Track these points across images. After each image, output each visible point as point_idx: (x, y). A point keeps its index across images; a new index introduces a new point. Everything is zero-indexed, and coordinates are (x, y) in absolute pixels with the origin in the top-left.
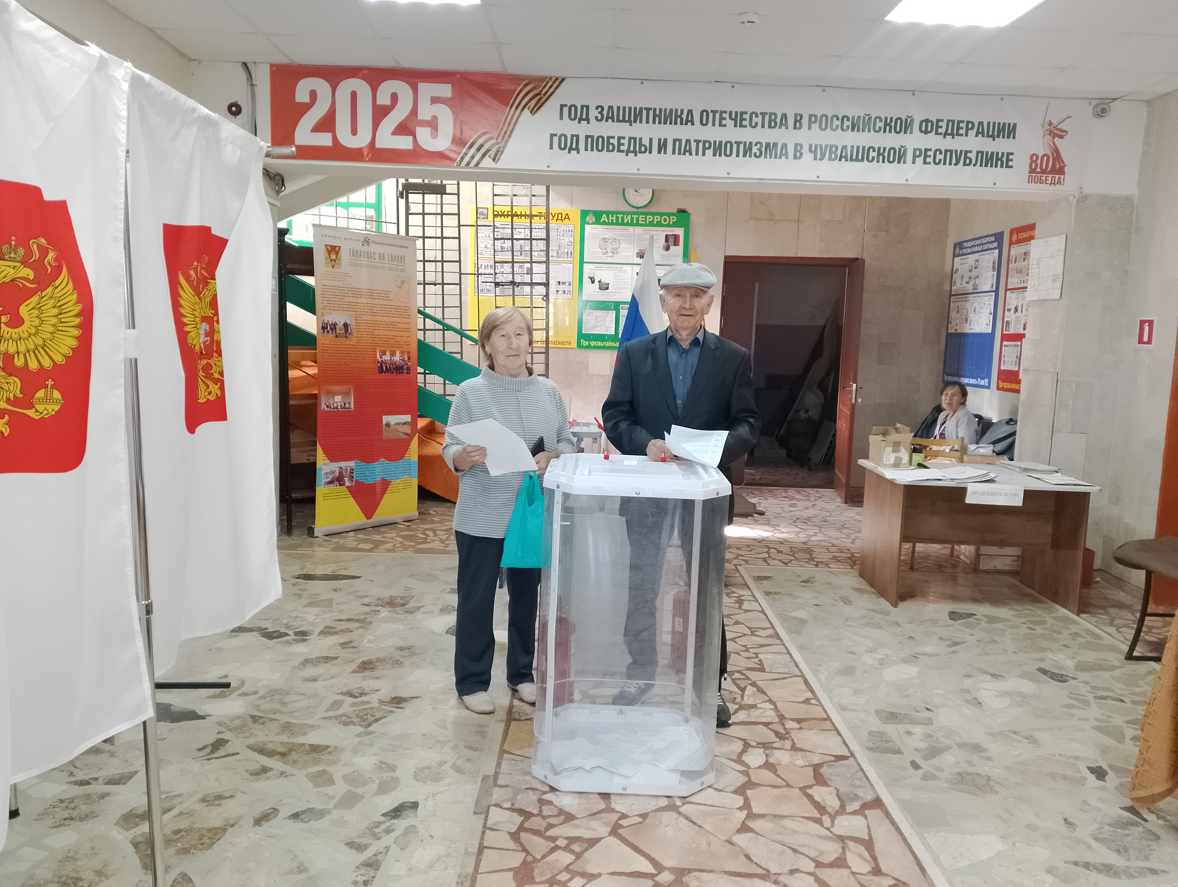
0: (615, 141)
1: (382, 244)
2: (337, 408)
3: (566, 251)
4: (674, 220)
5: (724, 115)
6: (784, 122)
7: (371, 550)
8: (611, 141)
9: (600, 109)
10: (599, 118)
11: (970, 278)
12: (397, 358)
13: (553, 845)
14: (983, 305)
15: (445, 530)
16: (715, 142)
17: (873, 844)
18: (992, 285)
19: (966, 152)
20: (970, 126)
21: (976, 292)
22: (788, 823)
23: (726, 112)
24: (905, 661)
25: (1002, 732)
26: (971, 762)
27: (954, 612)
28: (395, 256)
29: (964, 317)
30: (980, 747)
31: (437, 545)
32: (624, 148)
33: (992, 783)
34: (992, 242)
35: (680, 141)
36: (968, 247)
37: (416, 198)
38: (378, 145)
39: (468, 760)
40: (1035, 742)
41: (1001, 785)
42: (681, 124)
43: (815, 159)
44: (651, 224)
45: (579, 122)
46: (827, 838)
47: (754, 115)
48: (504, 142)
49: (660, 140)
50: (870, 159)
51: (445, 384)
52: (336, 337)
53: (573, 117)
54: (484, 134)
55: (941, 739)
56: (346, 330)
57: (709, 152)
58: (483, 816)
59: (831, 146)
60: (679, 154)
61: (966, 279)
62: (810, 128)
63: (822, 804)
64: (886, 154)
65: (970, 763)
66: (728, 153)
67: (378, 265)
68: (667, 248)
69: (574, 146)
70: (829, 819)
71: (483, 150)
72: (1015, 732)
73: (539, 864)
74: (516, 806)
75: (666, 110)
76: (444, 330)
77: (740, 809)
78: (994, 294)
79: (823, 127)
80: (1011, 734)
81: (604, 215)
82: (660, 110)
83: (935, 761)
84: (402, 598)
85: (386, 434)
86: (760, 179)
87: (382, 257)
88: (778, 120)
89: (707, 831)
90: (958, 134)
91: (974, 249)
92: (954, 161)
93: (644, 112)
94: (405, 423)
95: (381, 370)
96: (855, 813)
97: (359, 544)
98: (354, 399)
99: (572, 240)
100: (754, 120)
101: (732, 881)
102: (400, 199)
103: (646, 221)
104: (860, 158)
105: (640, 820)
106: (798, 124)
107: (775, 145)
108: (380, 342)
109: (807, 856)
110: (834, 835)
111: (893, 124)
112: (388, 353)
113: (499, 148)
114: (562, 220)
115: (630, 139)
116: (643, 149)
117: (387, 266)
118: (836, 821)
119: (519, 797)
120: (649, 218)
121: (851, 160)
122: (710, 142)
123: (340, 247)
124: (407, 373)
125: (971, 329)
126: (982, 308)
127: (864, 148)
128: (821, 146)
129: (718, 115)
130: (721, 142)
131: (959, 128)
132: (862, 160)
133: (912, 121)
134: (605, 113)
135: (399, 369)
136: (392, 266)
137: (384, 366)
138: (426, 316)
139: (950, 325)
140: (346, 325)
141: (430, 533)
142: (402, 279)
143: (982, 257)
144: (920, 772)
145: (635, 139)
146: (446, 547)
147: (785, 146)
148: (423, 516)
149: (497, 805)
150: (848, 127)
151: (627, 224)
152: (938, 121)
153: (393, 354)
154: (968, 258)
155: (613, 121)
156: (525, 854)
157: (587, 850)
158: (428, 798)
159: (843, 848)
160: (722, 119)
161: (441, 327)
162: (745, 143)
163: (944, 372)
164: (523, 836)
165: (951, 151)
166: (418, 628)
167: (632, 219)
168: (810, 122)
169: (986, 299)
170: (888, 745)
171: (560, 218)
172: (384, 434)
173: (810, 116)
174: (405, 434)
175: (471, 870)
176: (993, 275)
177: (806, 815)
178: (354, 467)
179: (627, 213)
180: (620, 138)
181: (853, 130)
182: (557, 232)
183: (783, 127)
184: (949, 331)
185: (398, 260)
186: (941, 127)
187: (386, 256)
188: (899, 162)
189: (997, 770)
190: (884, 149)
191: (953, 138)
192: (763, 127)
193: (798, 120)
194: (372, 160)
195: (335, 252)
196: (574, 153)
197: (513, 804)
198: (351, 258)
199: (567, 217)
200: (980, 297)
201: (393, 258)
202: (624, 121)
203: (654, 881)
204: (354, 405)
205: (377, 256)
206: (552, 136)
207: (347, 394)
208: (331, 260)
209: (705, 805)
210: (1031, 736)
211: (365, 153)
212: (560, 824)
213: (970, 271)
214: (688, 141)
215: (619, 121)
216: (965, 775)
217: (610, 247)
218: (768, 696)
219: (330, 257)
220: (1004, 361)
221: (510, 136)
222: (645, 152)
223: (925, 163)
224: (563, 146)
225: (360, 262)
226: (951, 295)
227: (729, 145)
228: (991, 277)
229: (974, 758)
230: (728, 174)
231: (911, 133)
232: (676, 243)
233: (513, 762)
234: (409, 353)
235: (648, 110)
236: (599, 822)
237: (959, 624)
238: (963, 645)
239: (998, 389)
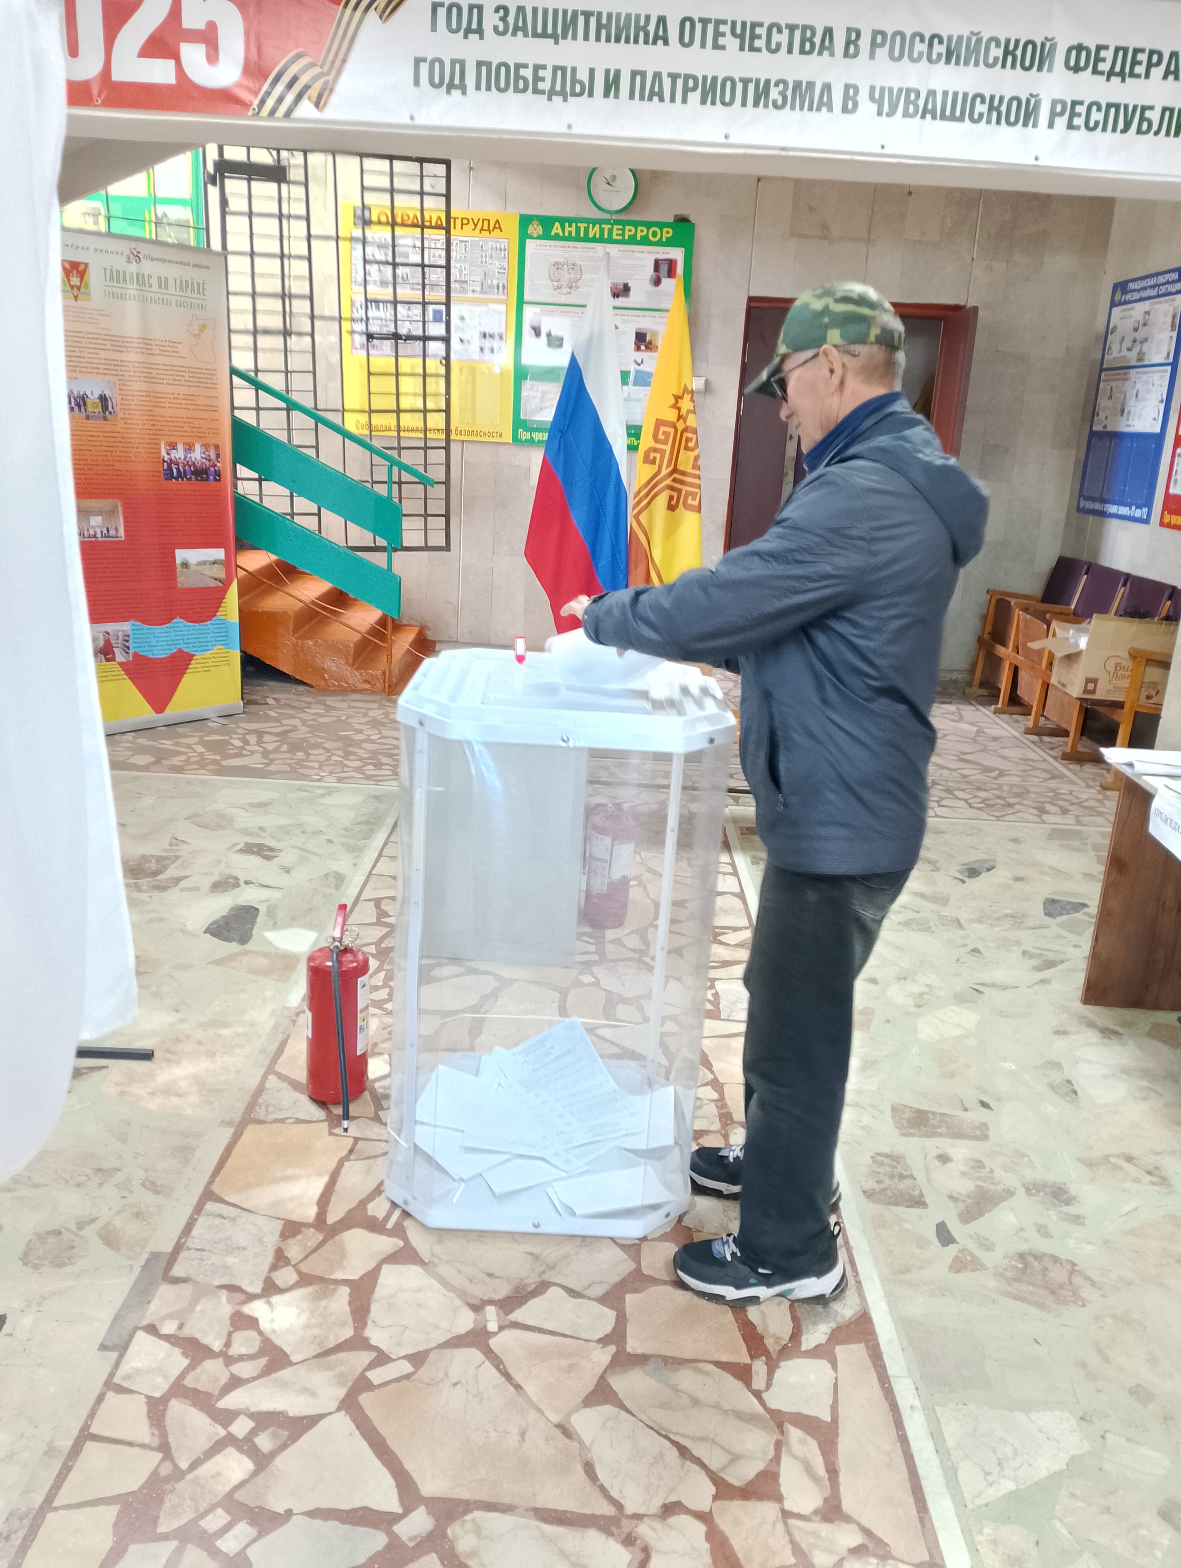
0: (528, 73)
1: (164, 261)
2: (95, 536)
3: (495, 282)
4: (670, 234)
5: (722, 28)
6: (827, 43)
7: (145, 768)
8: (522, 72)
9: (502, 12)
10: (501, 28)
11: (1135, 341)
12: (197, 455)
13: (222, 1433)
14: (1150, 386)
15: (277, 735)
16: (705, 78)
17: (837, 1435)
18: (1168, 354)
19: (1144, 109)
20: (1155, 59)
21: (1141, 364)
22: (686, 1379)
23: (724, 22)
24: (960, 999)
25: (1106, 1158)
26: (1046, 1227)
27: (1053, 901)
28: (187, 281)
29: (1119, 406)
30: (1065, 1192)
31: (255, 761)
32: (545, 86)
33: (1077, 1280)
34: (1174, 282)
35: (643, 74)
36: (1134, 290)
37: (235, 186)
38: (116, 76)
39: (137, 1215)
40: (1164, 1181)
41: (1093, 1283)
42: (646, 42)
43: (880, 113)
44: (632, 241)
45: (466, 37)
46: (751, 1419)
47: (775, 30)
48: (333, 73)
49: (607, 72)
50: (976, 116)
51: (292, 497)
52: (88, 418)
53: (454, 26)
54: (299, 56)
55: (999, 1173)
56: (105, 408)
57: (695, 97)
58: (114, 1355)
59: (909, 91)
60: (642, 98)
61: (1127, 343)
62: (872, 56)
63: (760, 1329)
64: (1003, 109)
65: (1043, 1231)
66: (727, 99)
67: (157, 296)
68: (657, 282)
69: (457, 81)
70: (765, 1367)
71: (298, 87)
72: (1130, 1159)
73: (180, 1485)
74: (187, 1332)
75: (619, 15)
76: (288, 410)
77: (604, 1341)
78: (1169, 368)
79: (897, 54)
80: (1122, 1163)
81: (557, 224)
82: (610, 16)
83: (979, 1226)
84: (160, 859)
85: (183, 580)
86: (783, 149)
87: (163, 283)
88: (817, 40)
89: (528, 1401)
90: (1132, 75)
91: (1145, 294)
92: (1121, 125)
93: (581, 20)
94: (214, 563)
95: (169, 475)
96: (816, 1352)
97: (133, 755)
98: (125, 522)
99: (505, 264)
100: (776, 38)
101: (543, 1535)
102: (210, 187)
103: (623, 235)
104: (958, 114)
105: (407, 1368)
106: (852, 48)
107: (811, 85)
108: (166, 428)
109: (703, 1466)
110: (766, 1408)
111: (1019, 53)
112: (180, 448)
113: (327, 82)
114: (489, 230)
115: (555, 69)
116: (578, 89)
117: (174, 299)
118: (778, 1374)
119: (198, 1308)
120: (629, 231)
121: (943, 117)
122: (695, 79)
123: (86, 265)
124: (216, 480)
125: (1129, 426)
126: (1148, 391)
127: (965, 95)
128: (891, 90)
129: (710, 28)
130: (715, 79)
131: (1135, 62)
132: (961, 119)
133: (1053, 47)
134: (511, 19)
135: (200, 473)
136: (182, 299)
137: (174, 467)
138: (258, 386)
139: (1096, 418)
140: (103, 399)
141: (252, 739)
142: (202, 323)
143: (1157, 306)
144: (952, 1250)
145: (564, 69)
146: (268, 765)
147: (827, 87)
148: (252, 708)
149: (152, 1329)
150: (940, 55)
151: (594, 240)
152: (1099, 48)
153: (189, 448)
154: (1133, 309)
155: (526, 35)
156: (160, 1456)
157: (284, 1447)
158: (29, 1306)
159: (778, 1445)
160: (717, 34)
161: (284, 405)
162: (758, 82)
163: (1081, 494)
164: (177, 1408)
165: (1117, 106)
166: (162, 920)
167: (602, 231)
168: (874, 45)
169: (1156, 376)
170: (903, 1185)
171: (486, 227)
172: (179, 580)
173: (875, 33)
174: (215, 579)
175: (39, 1498)
176: (1171, 337)
177: (724, 1358)
178: (130, 633)
179: (595, 222)
180: (537, 68)
181: (948, 61)
182: (482, 250)
183: (826, 53)
184: (1095, 428)
185: (193, 290)
186: (1104, 60)
187: (171, 283)
188: (1025, 125)
189: (1090, 1247)
190: (1001, 99)
191: (1123, 80)
192: (790, 51)
193: (853, 38)
194: (108, 103)
195: (78, 272)
196: (456, 93)
197: (181, 1327)
198: (108, 283)
199: (498, 226)
200: (1149, 373)
201: (184, 285)
202: (544, 35)
203: (391, 1534)
204: (126, 531)
205: (154, 282)
206: (418, 61)
207: (112, 513)
208: (72, 287)
209: (541, 1331)
210: (1157, 1168)
211: (95, 92)
212: (254, 1379)
213: (1136, 330)
214: (657, 76)
215: (535, 35)
216: (1030, 1259)
217: (566, 277)
218: (712, 1072)
219: (69, 281)
220: (1176, 481)
221: (344, 61)
222: (581, 94)
223: (1070, 126)
224: (437, 81)
225: (123, 291)
226: (1102, 370)
227: (729, 84)
228: (1167, 340)
229: (1052, 1218)
230: (726, 137)
231: (1050, 70)
232: (671, 274)
233: (217, 1221)
234: (217, 447)
235: (587, 15)
236: (329, 1374)
237: (1059, 924)
238: (1060, 967)
239: (1162, 524)
